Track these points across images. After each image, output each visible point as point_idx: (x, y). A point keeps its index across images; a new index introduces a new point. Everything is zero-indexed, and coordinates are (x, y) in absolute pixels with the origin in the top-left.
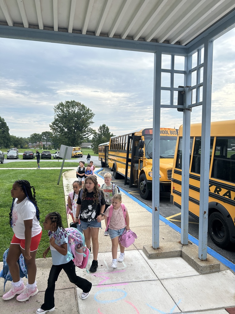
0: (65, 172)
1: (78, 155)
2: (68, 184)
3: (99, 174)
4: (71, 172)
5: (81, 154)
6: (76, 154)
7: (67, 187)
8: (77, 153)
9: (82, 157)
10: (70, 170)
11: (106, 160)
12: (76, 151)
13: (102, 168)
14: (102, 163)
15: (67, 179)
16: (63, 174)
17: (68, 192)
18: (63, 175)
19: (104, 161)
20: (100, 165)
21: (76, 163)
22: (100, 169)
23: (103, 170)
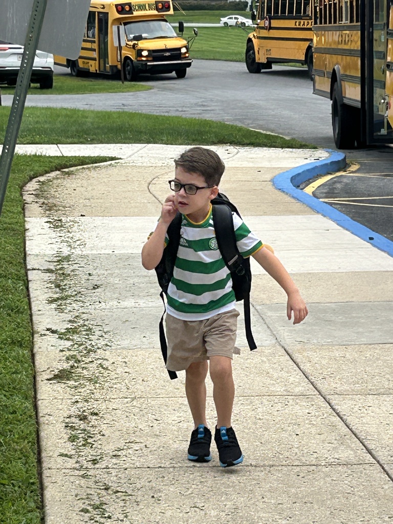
0: (42, 179)
1: (156, 54)
2: (67, 258)
3: (310, 189)
4: (93, 174)
5: (175, 53)
6: (139, 52)
7: (53, 277)
8: (142, 44)
9: (181, 72)
10: (83, 161)
11: (368, 82)
12: (135, 29)
13: (339, 156)
14: (342, 111)
15: (57, 225)
16: (32, 186)
17: (60, 310)
18: (28, 198)
19: (353, 93)
20: (327, 129)
21: (132, 115)
22: (323, 156)
23: (342, 166)
